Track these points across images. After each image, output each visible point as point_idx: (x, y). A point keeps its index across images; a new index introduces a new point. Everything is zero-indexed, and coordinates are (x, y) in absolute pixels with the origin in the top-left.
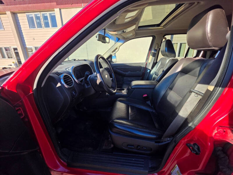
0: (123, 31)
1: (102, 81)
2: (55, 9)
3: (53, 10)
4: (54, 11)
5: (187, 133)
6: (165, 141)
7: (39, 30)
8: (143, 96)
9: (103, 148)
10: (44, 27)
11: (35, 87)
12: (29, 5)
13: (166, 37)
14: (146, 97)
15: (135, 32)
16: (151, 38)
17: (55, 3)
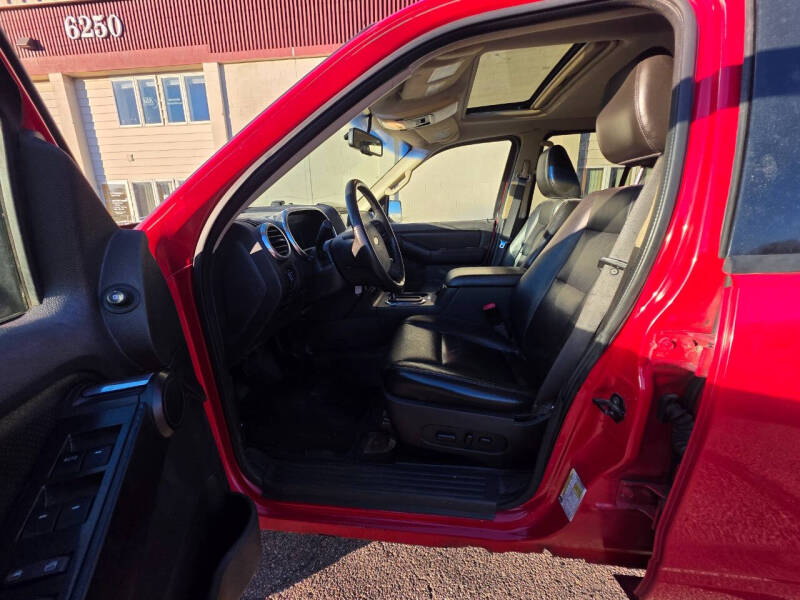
0: (423, 121)
1: (367, 244)
2: (205, 65)
3: (198, 67)
4: (202, 70)
5: (590, 365)
6: (543, 415)
7: (153, 128)
8: (485, 308)
9: (366, 452)
10: (166, 121)
11: (199, 248)
12: (124, 53)
13: (550, 139)
14: (493, 309)
15: (458, 123)
16: (508, 144)
17: (205, 47)
